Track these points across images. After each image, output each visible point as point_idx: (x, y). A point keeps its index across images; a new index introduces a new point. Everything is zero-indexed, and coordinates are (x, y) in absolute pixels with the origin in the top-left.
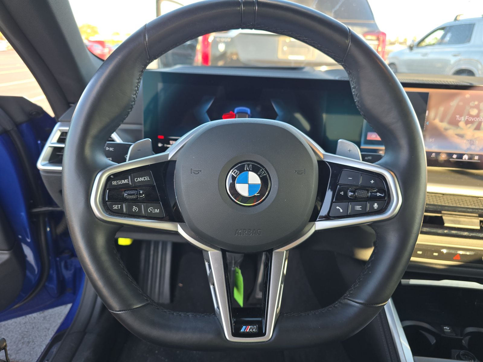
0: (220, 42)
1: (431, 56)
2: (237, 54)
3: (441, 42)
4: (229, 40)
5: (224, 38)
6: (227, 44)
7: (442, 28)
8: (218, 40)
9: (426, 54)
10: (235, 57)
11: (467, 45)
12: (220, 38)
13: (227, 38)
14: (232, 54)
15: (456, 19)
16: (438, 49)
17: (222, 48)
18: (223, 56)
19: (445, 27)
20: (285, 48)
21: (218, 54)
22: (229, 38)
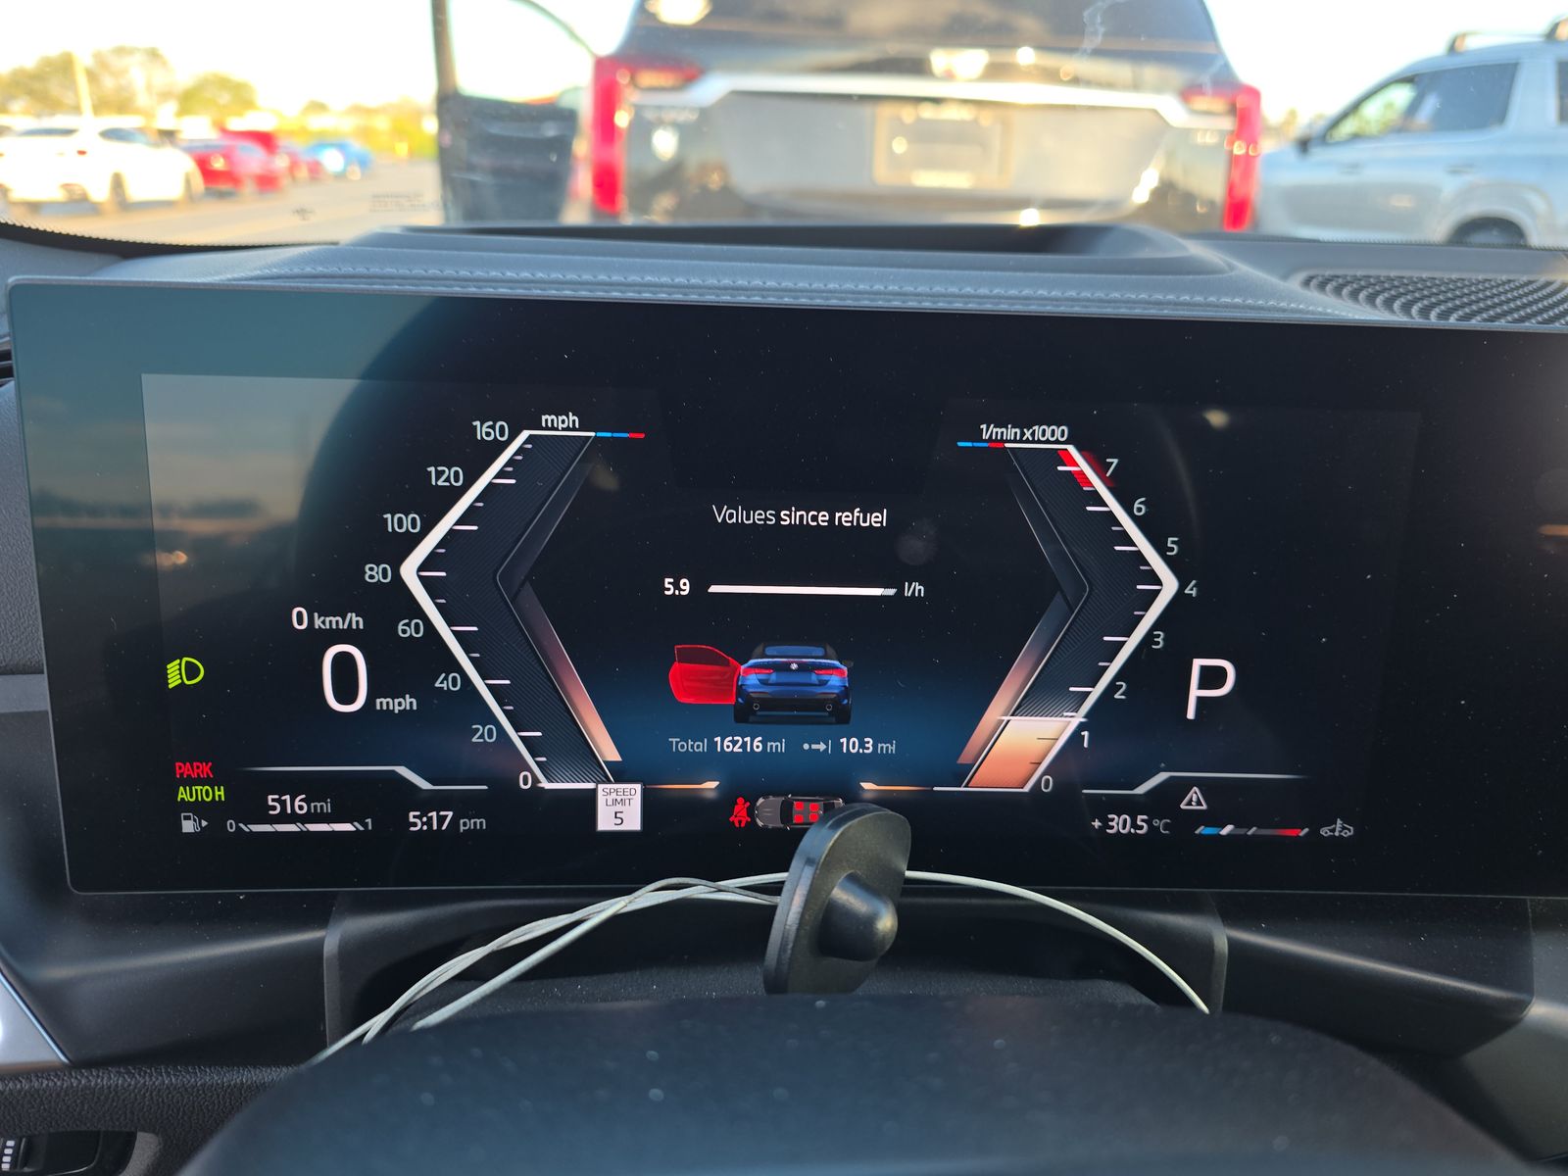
0: (661, 123)
1: (1373, 175)
2: (722, 169)
3: (1403, 126)
4: (693, 117)
5: (673, 107)
6: (687, 133)
7: (1407, 79)
8: (650, 115)
9: (1354, 167)
10: (715, 181)
11: (1496, 133)
12: (659, 108)
13: (684, 108)
14: (705, 169)
15: (1452, 49)
16: (1394, 148)
17: (665, 144)
18: (670, 176)
19: (1417, 75)
20: (900, 146)
21: (651, 169)
22: (692, 109)
